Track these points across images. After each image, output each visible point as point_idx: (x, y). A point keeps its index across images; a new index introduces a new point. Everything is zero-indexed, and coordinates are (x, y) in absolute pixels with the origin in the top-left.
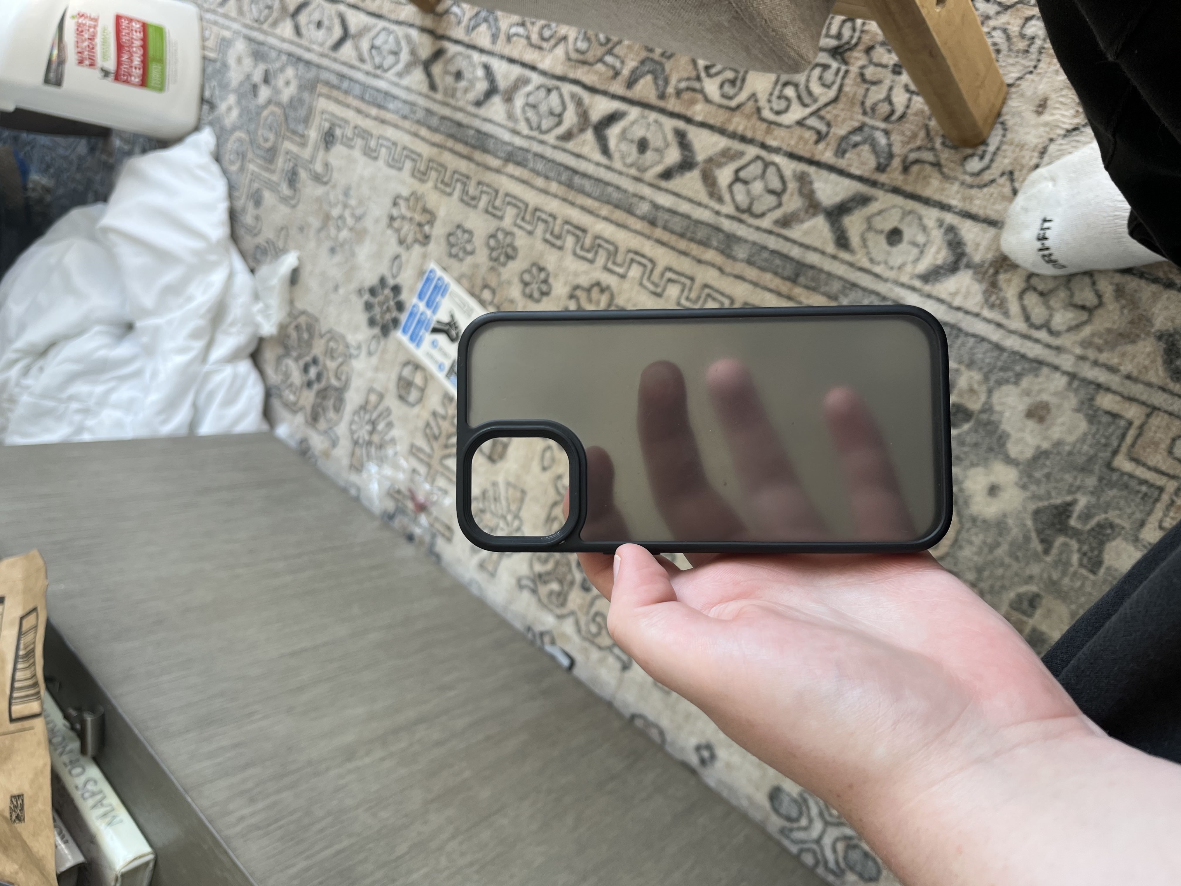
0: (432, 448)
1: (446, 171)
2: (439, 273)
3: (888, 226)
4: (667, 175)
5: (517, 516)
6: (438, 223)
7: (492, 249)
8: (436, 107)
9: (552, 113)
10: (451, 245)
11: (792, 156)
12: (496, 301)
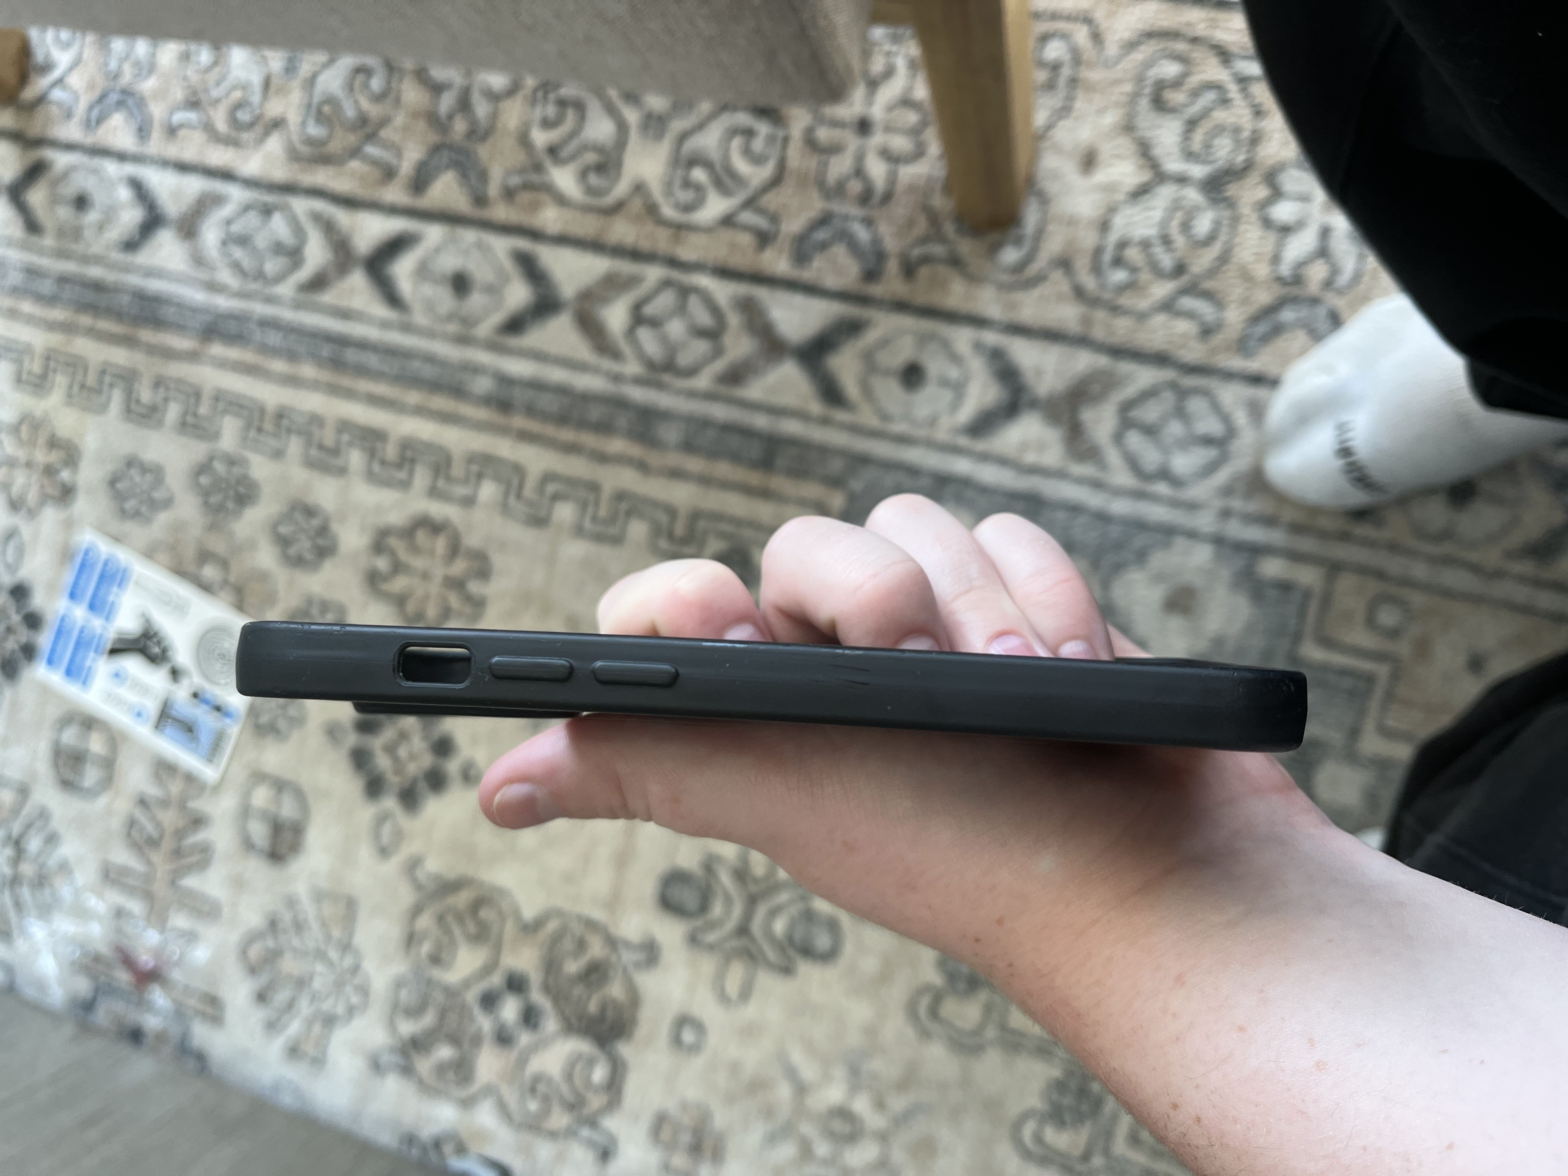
0: (149, 863)
1: (86, 369)
2: (104, 548)
3: (899, 362)
4: (514, 326)
5: (346, 947)
6: (86, 463)
7: (205, 493)
8: (45, 262)
9: (278, 248)
10: (122, 497)
11: (724, 272)
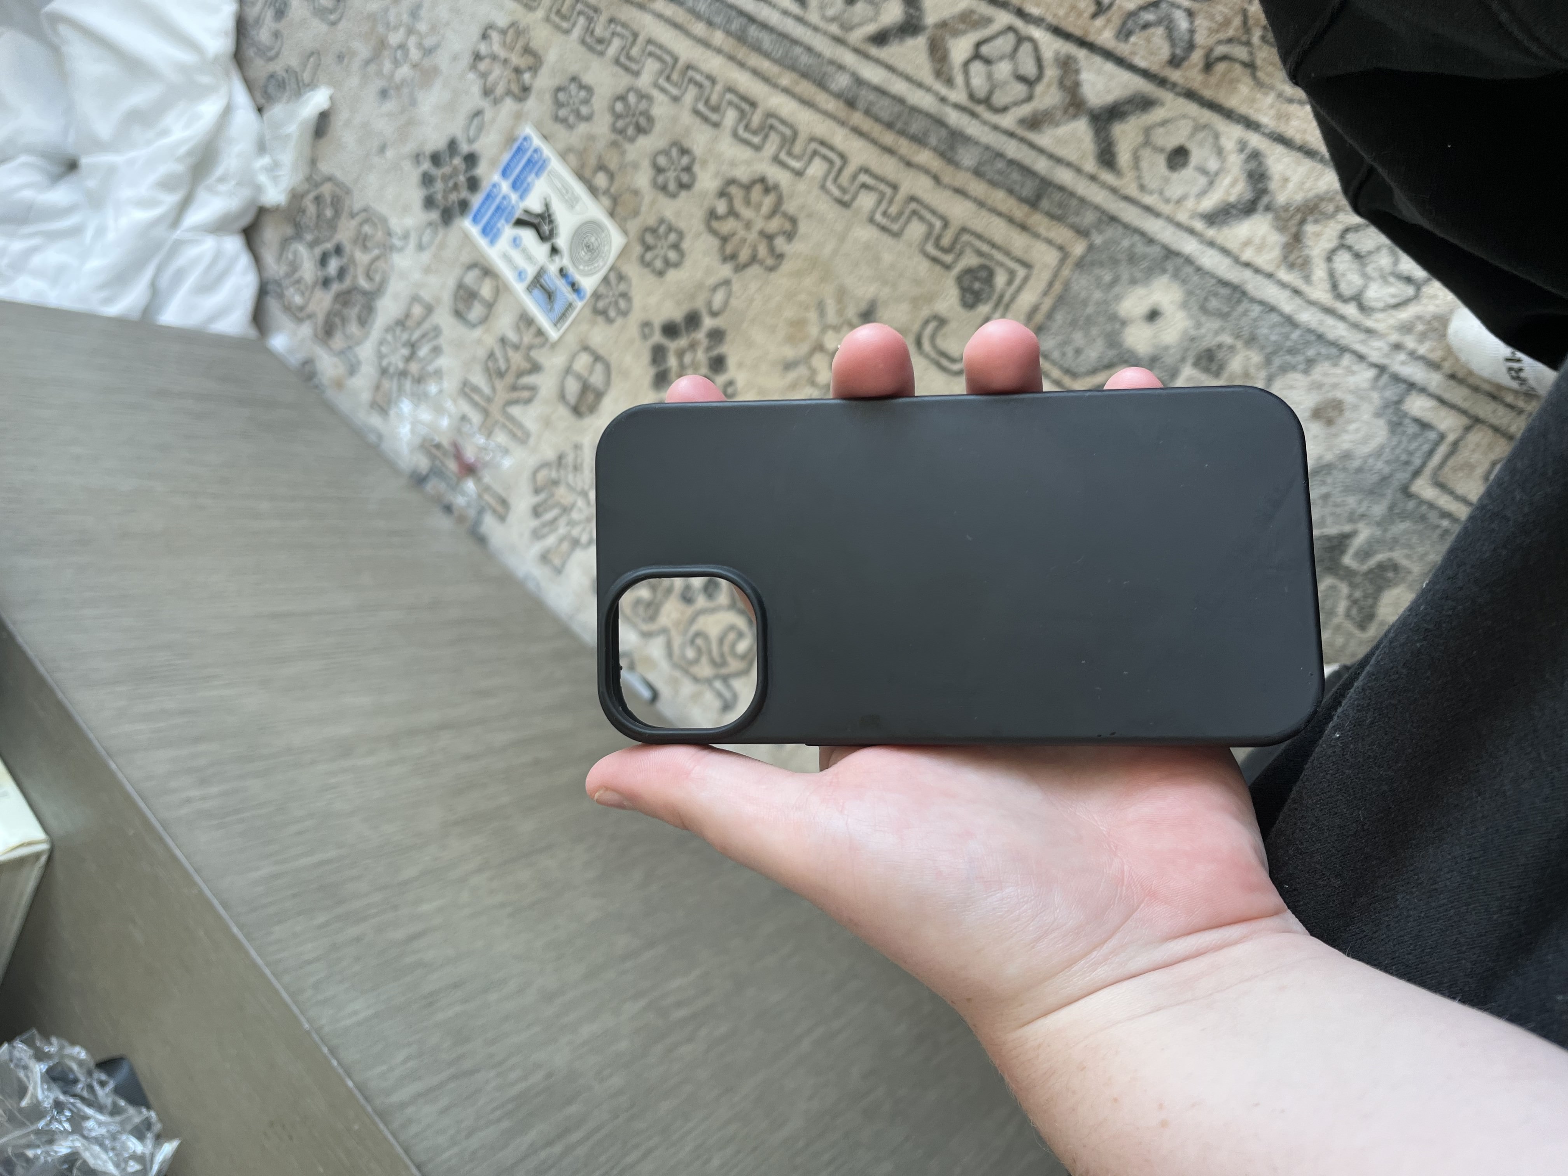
0: (493, 389)
2: (537, 141)
3: (1172, 142)
4: (881, 38)
6: (544, 71)
7: (618, 116)
10: (559, 104)
11: (1057, 31)
12: (613, 190)
